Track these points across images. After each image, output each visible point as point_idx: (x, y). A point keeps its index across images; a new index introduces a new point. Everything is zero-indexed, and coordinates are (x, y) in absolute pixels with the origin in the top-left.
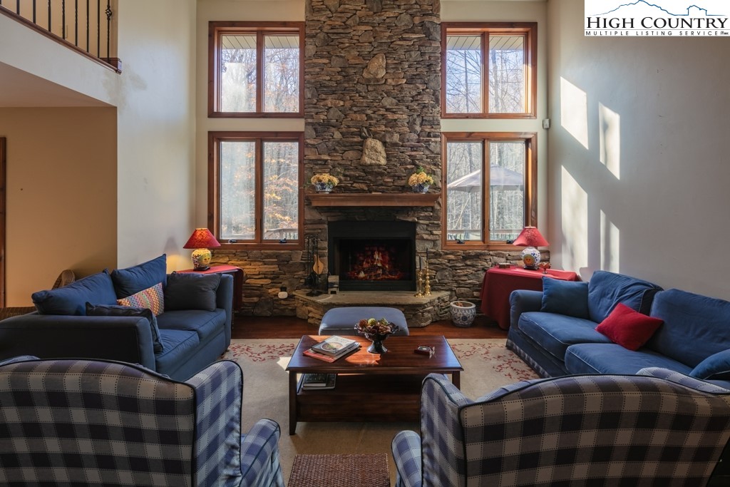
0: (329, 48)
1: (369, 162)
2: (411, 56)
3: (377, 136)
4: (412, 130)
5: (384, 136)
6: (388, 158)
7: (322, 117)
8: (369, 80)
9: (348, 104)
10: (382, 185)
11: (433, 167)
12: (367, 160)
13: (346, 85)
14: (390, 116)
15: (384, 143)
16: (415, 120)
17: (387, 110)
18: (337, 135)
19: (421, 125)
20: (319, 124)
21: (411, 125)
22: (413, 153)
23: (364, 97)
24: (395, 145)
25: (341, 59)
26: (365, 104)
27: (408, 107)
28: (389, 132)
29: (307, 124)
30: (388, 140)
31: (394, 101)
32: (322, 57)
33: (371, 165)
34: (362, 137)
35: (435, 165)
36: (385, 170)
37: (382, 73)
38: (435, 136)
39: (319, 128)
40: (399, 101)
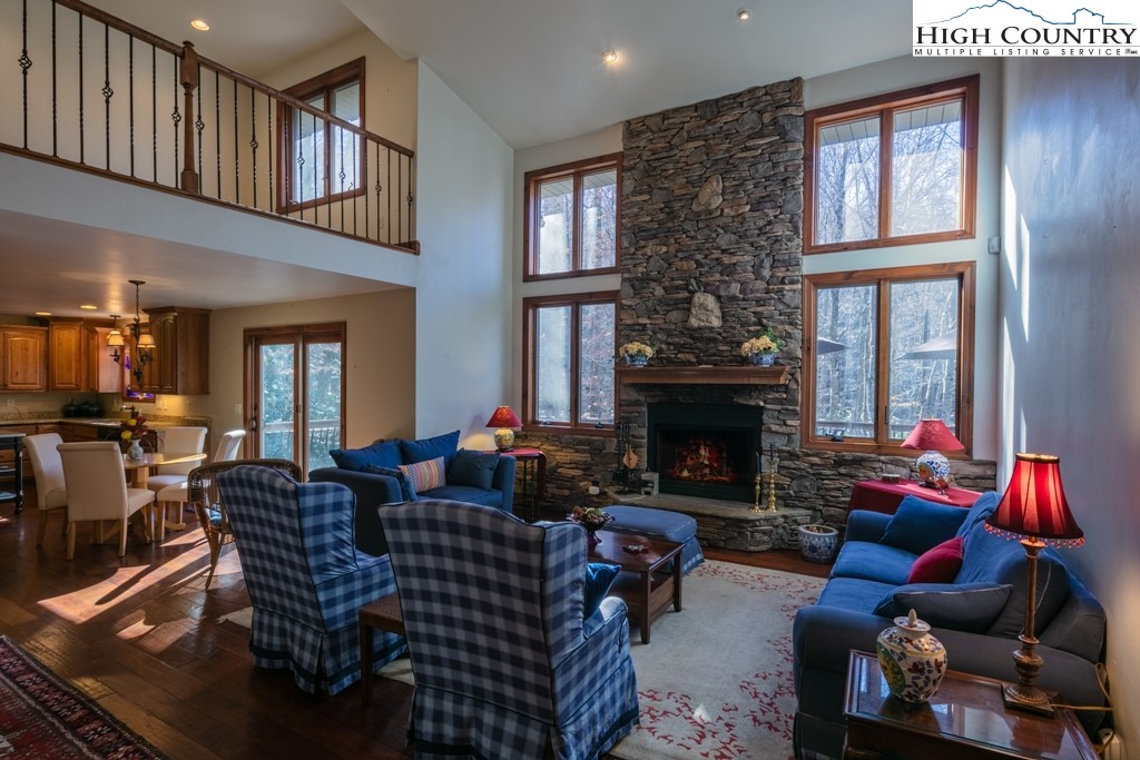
0: (650, 180)
1: (696, 325)
2: (757, 171)
3: (709, 288)
4: (758, 276)
5: (718, 287)
6: (724, 318)
7: (640, 269)
8: (698, 214)
9: (673, 250)
10: (714, 355)
11: (787, 327)
12: (694, 322)
13: (670, 225)
14: (726, 260)
15: (719, 298)
16: (762, 261)
17: (724, 251)
18: (659, 292)
19: (772, 267)
20: (637, 279)
21: (757, 269)
22: (759, 309)
23: (692, 238)
24: (733, 298)
25: (665, 192)
26: (693, 247)
27: (752, 244)
28: (726, 282)
29: (624, 280)
30: (723, 293)
31: (734, 237)
32: (641, 193)
33: (700, 328)
34: (689, 291)
35: (791, 324)
36: (720, 334)
37: (717, 201)
38: (792, 282)
39: (637, 284)
40: (740, 237)
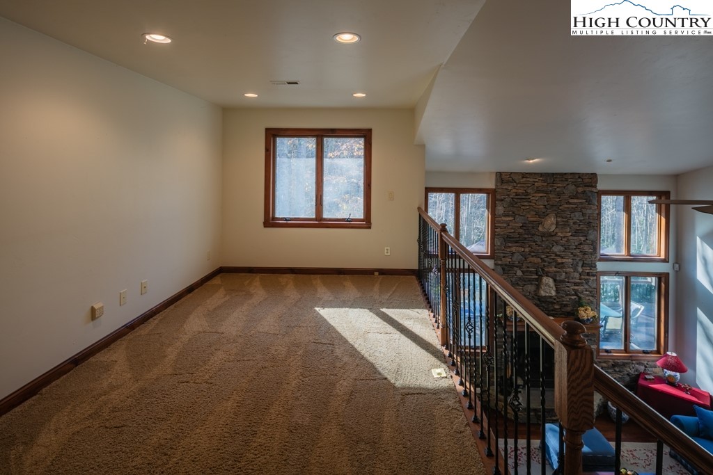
0: (514, 210)
1: (544, 295)
2: (575, 216)
3: (549, 274)
4: (576, 270)
5: (556, 276)
6: (557, 291)
7: (509, 260)
8: (543, 233)
9: (527, 250)
10: (553, 311)
11: (591, 298)
12: (543, 293)
13: (526, 236)
14: (560, 260)
15: (555, 280)
16: (578, 263)
17: (556, 255)
18: (519, 273)
19: (582, 266)
20: (506, 265)
21: (575, 267)
22: (576, 288)
23: (539, 246)
24: (562, 281)
25: (523, 218)
26: (540, 251)
27: (572, 253)
28: (558, 272)
29: (496, 264)
30: (558, 278)
31: (562, 249)
32: (508, 216)
33: (545, 296)
34: (537, 274)
35: (593, 296)
36: (555, 299)
37: (553, 228)
38: (594, 276)
39: (506, 268)
40: (565, 248)
